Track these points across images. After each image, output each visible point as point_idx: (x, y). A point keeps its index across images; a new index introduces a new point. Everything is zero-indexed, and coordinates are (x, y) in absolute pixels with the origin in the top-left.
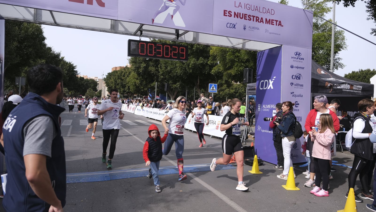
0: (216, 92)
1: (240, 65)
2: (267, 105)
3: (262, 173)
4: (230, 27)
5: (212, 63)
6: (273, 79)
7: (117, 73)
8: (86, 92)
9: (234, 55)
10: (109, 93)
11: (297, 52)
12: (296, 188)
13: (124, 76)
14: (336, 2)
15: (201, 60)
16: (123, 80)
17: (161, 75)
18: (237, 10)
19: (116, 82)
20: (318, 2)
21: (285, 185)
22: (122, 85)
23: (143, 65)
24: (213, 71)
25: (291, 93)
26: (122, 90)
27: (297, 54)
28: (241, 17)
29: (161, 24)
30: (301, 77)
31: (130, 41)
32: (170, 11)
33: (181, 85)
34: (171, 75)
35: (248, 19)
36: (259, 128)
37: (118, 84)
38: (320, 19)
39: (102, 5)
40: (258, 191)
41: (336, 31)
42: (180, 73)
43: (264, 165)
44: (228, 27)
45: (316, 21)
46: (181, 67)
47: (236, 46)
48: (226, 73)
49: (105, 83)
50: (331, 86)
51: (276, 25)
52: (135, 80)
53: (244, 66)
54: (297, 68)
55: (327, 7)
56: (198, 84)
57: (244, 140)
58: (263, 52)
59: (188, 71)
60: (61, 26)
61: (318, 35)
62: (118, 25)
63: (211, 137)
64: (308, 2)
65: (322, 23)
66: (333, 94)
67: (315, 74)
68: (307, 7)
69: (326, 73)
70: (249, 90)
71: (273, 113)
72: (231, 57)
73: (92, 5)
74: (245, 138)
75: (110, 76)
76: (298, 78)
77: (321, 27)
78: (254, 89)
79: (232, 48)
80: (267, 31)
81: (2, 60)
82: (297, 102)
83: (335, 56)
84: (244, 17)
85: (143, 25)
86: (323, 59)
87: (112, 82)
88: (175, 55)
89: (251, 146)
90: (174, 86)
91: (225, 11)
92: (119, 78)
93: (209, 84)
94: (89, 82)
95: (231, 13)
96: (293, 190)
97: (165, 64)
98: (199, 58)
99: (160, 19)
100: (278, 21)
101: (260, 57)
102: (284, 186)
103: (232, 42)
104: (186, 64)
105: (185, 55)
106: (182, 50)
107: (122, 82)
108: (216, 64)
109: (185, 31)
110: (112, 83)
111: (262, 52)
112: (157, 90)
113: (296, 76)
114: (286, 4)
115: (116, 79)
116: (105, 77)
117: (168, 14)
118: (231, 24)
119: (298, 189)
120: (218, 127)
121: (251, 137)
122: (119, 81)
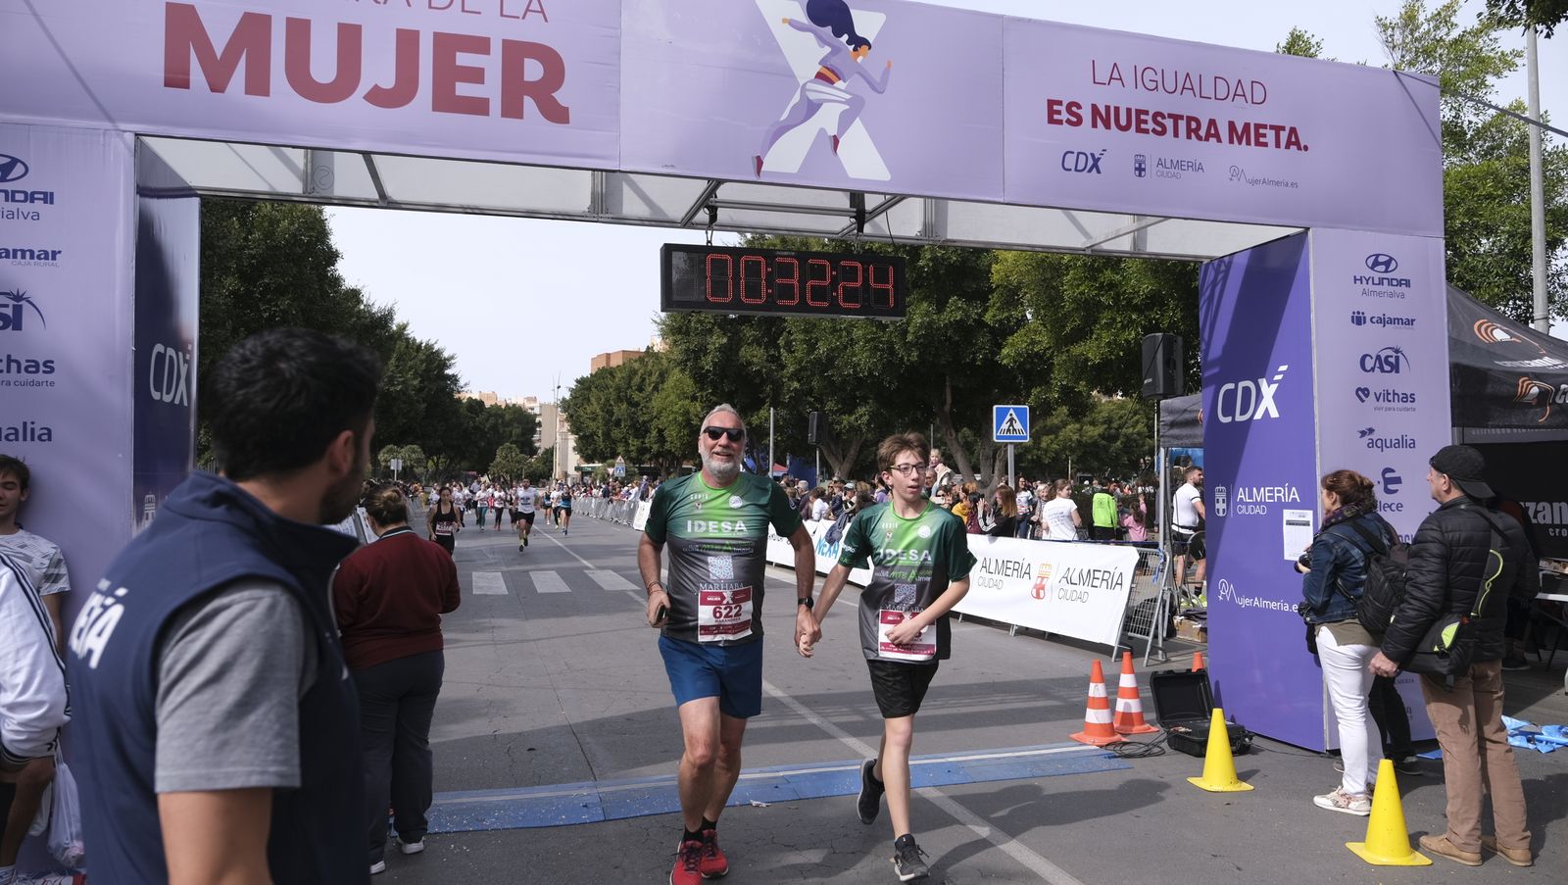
0: (1025, 438)
1: (1126, 322)
2: (1255, 489)
3: (1252, 788)
4: (1078, 168)
5: (1000, 321)
6: (1278, 377)
7: (614, 377)
8: (493, 458)
9: (1096, 280)
10: (582, 460)
11: (1377, 256)
12: (1412, 856)
13: (640, 389)
14: (1540, 27)
15: (955, 310)
16: (636, 405)
17: (790, 379)
18: (1105, 97)
19: (611, 413)
20: (1455, 34)
21: (1363, 844)
22: (633, 426)
23: (718, 340)
24: (1007, 354)
25: (1363, 433)
26: (633, 445)
27: (1376, 263)
28: (1123, 122)
29: (793, 174)
30: (1401, 359)
31: (668, 250)
32: (827, 119)
33: (873, 417)
34: (833, 375)
35: (1154, 131)
36: (1226, 589)
37: (618, 423)
38: (1470, 104)
39: (557, 114)
40: (1239, 869)
41: (1549, 149)
42: (869, 368)
43: (1254, 751)
44: (1070, 170)
45: (1453, 113)
46: (873, 339)
47: (1106, 246)
48: (1064, 358)
49: (567, 420)
50: (1543, 395)
51: (1278, 145)
52: (687, 402)
53: (1143, 322)
54: (1382, 321)
55: (1500, 50)
56: (947, 408)
57: (1157, 643)
58: (1223, 264)
59: (902, 356)
60: (404, 206)
61: (1466, 172)
62: (622, 190)
63: (1012, 632)
64: (1412, 34)
65: (1479, 121)
66: (1557, 427)
67: (1463, 343)
68: (1408, 58)
69: (1518, 338)
70: (1173, 425)
71: (1285, 522)
72: (1082, 288)
73: (522, 118)
74: (1165, 635)
75: (586, 392)
76: (1387, 368)
77: (1479, 139)
78: (1194, 422)
79: (1089, 252)
80: (1236, 173)
81: (190, 352)
82: (1393, 471)
83: (1553, 262)
84: (1136, 120)
85: (720, 182)
86: (1497, 274)
87: (593, 413)
88: (850, 296)
89: (1194, 670)
90: (847, 420)
91: (1051, 103)
92: (619, 399)
93: (995, 407)
94: (502, 416)
95: (1079, 111)
96: (1400, 864)
97: (806, 331)
98: (948, 302)
99: (787, 155)
100: (1283, 128)
101: (1214, 283)
102: (1354, 847)
103: (1088, 229)
104: (891, 328)
105: (891, 294)
106: (882, 277)
107: (634, 413)
108: (1022, 322)
109: (887, 197)
110: (594, 420)
111: (1219, 265)
112: (775, 439)
113: (1378, 357)
114: (1312, 51)
115: (608, 400)
116: (568, 396)
117: (820, 131)
118: (1079, 153)
119: (1420, 859)
120: (1043, 588)
121: (1188, 631)
122: (621, 410)
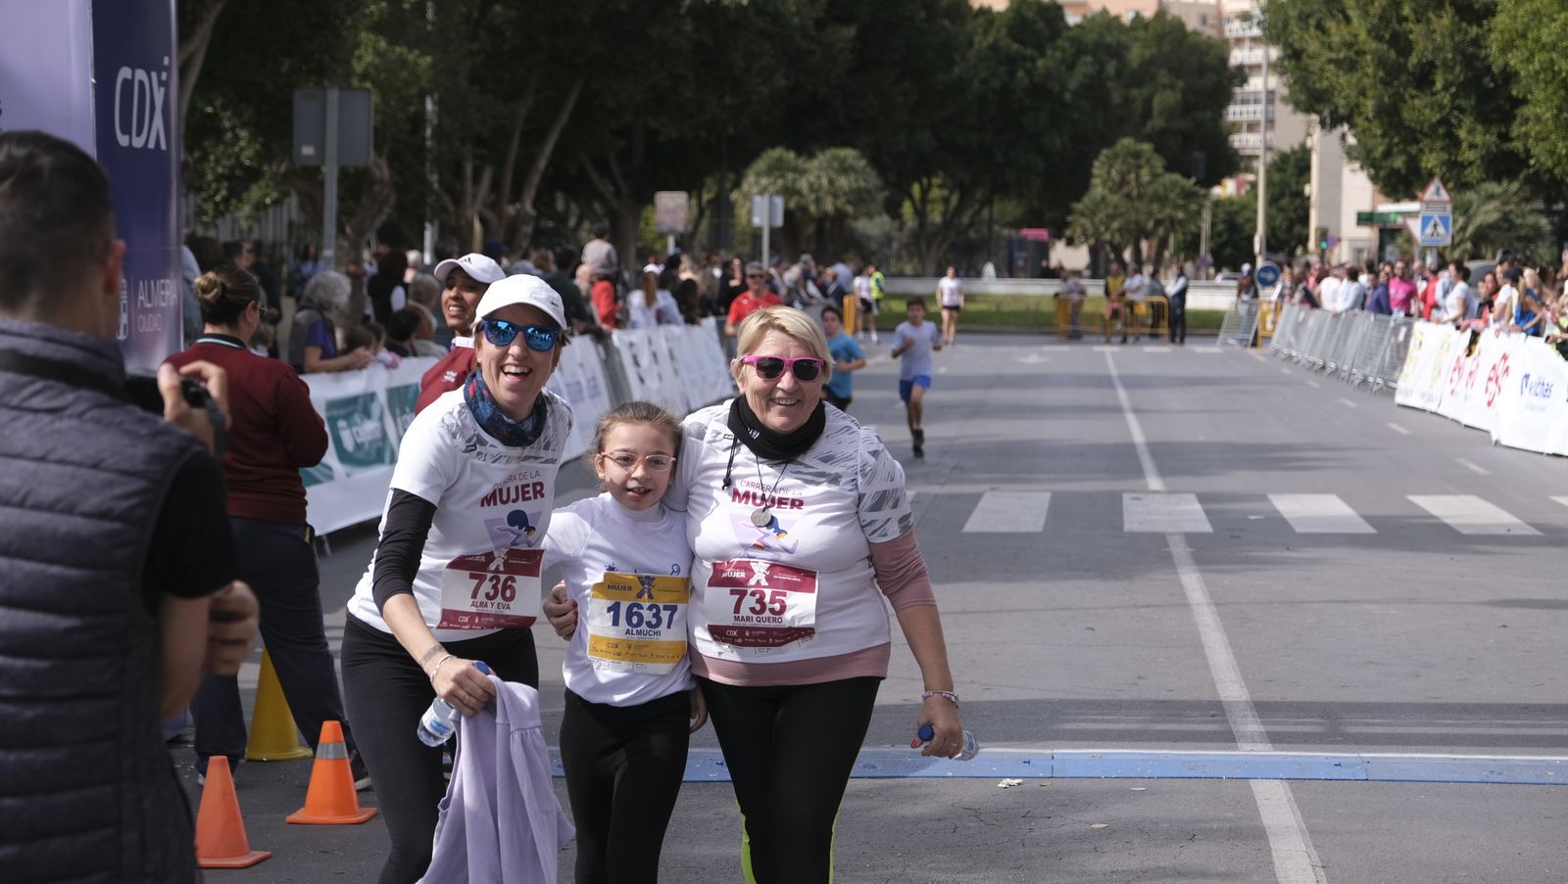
8: (1082, 186)
19: (1401, 44)
22: (1472, 85)
26: (1472, 146)
87: (1349, 46)
94: (1117, 52)
107: (1476, 42)
110: (1350, 66)
